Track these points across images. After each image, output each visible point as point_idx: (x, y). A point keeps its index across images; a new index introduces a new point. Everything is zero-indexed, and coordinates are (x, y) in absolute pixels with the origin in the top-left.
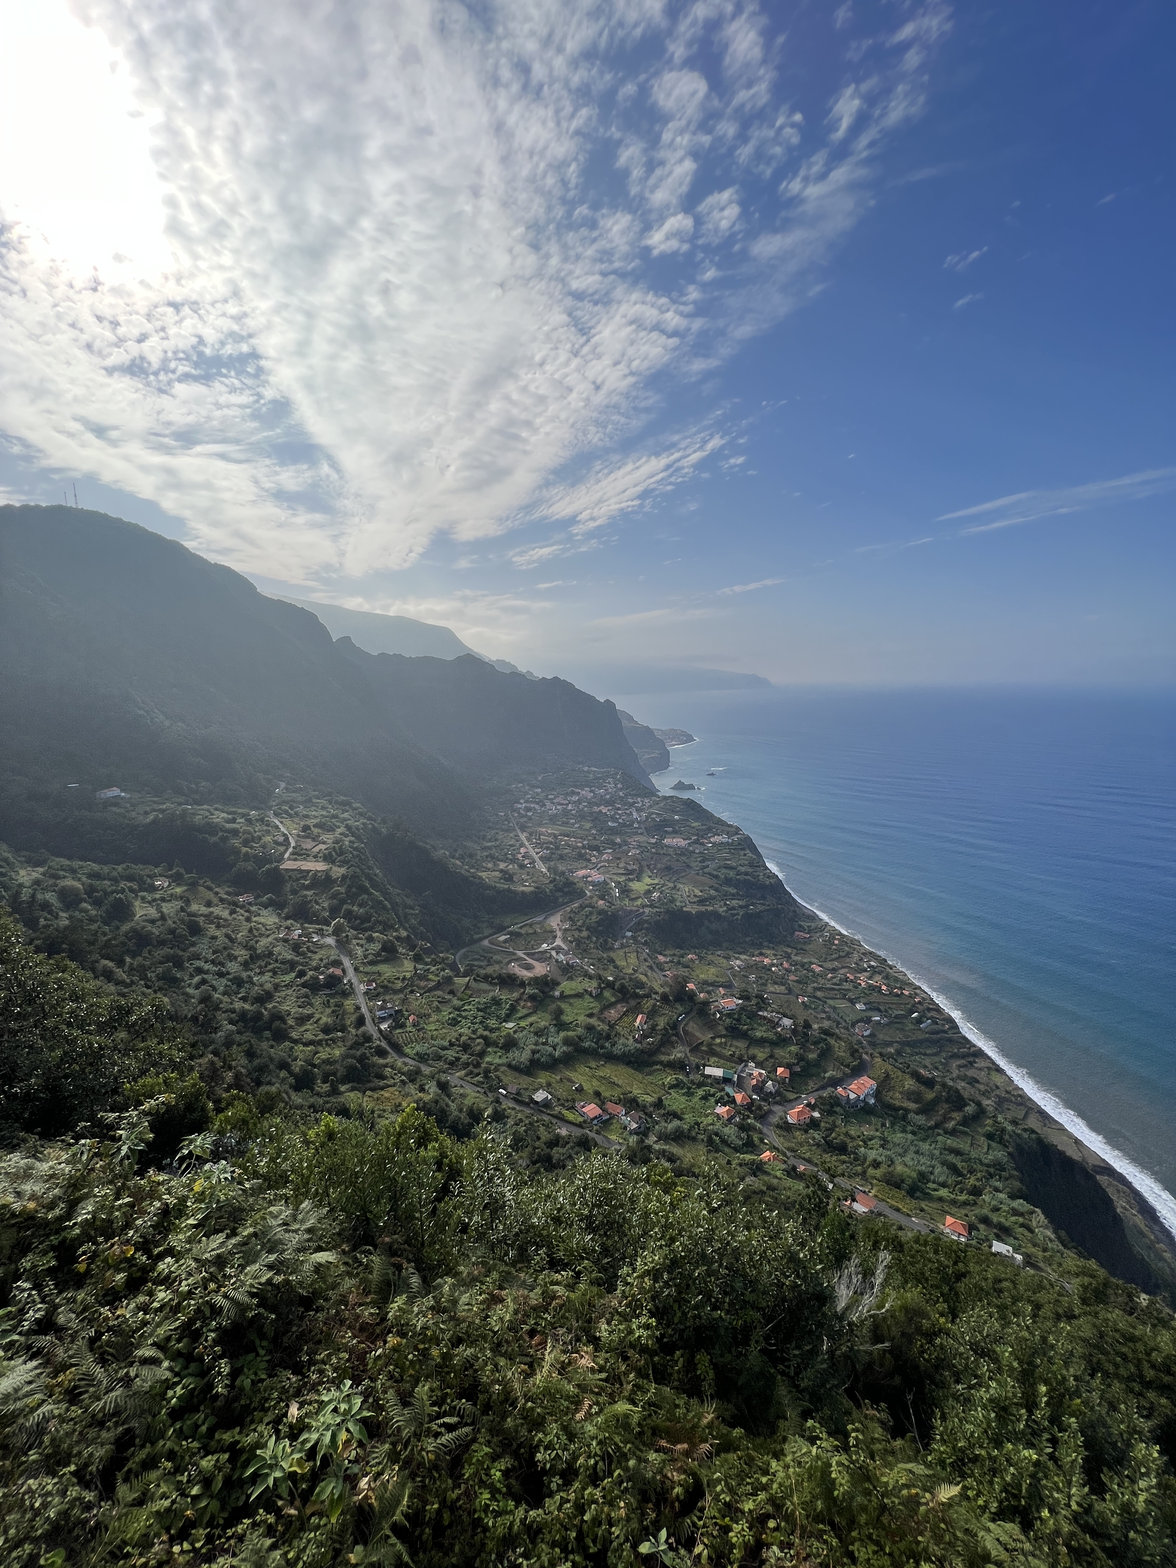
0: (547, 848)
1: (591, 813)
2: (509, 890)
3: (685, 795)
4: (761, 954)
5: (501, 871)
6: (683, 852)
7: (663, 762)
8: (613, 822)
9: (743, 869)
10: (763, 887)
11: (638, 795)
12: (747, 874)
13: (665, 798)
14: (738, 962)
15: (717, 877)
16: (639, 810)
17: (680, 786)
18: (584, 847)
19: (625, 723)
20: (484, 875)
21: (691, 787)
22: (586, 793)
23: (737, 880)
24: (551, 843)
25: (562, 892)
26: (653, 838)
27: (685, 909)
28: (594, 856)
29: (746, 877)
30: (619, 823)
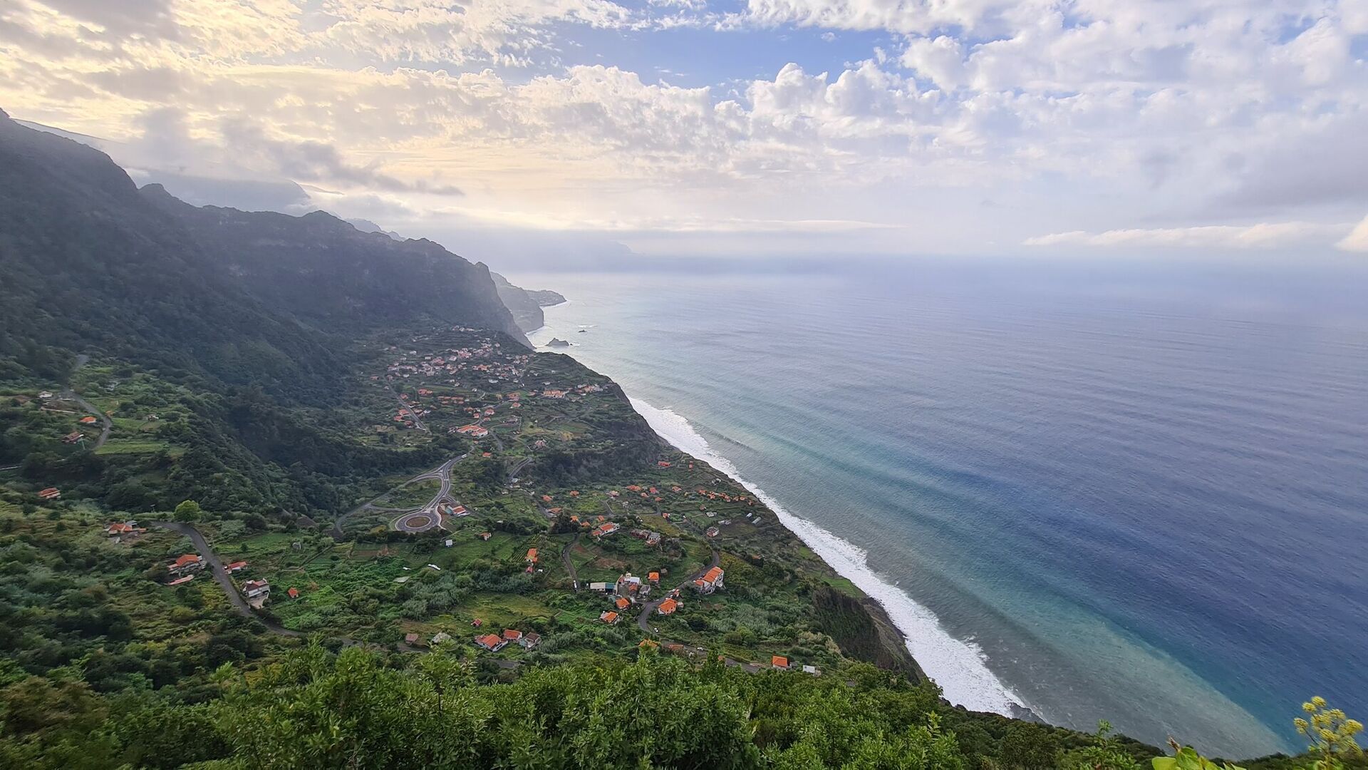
0: (428, 409)
1: (470, 373)
2: (390, 452)
3: (559, 351)
4: (632, 483)
5: (380, 434)
6: (561, 402)
7: (538, 321)
8: (494, 379)
9: (614, 413)
10: (631, 427)
11: (516, 354)
12: (617, 417)
13: (540, 353)
14: (614, 493)
15: (592, 421)
16: (516, 367)
17: (555, 342)
18: (465, 405)
19: (498, 285)
20: (359, 439)
21: (565, 344)
22: (465, 353)
23: (609, 423)
24: (431, 403)
25: (446, 448)
26: (533, 391)
27: (565, 452)
28: (477, 412)
29: (617, 420)
30: (499, 380)
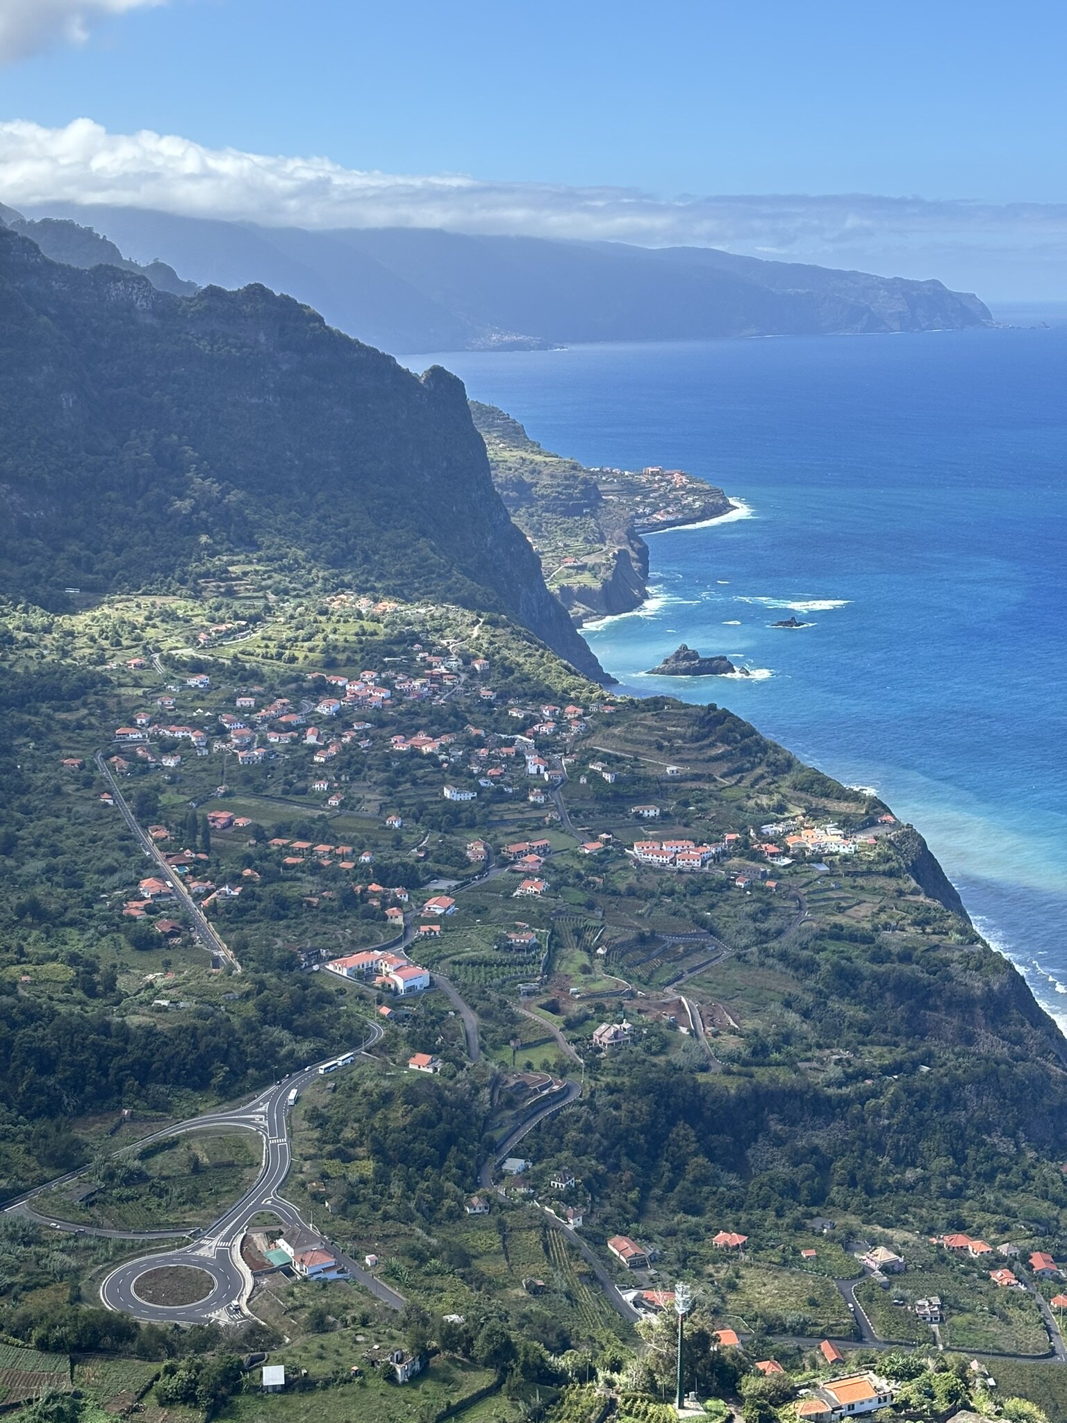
0: (236, 879)
2: (103, 1025)
5: (74, 961)
6: (693, 886)
8: (460, 788)
9: (895, 942)
12: (908, 956)
14: (883, 1255)
15: (809, 967)
16: (543, 746)
17: (683, 665)
18: (361, 873)
21: (720, 667)
22: (365, 689)
23: (876, 977)
24: (248, 861)
25: (288, 1025)
26: (595, 838)
27: (701, 1078)
28: (397, 903)
29: (907, 969)
30: (480, 790)
